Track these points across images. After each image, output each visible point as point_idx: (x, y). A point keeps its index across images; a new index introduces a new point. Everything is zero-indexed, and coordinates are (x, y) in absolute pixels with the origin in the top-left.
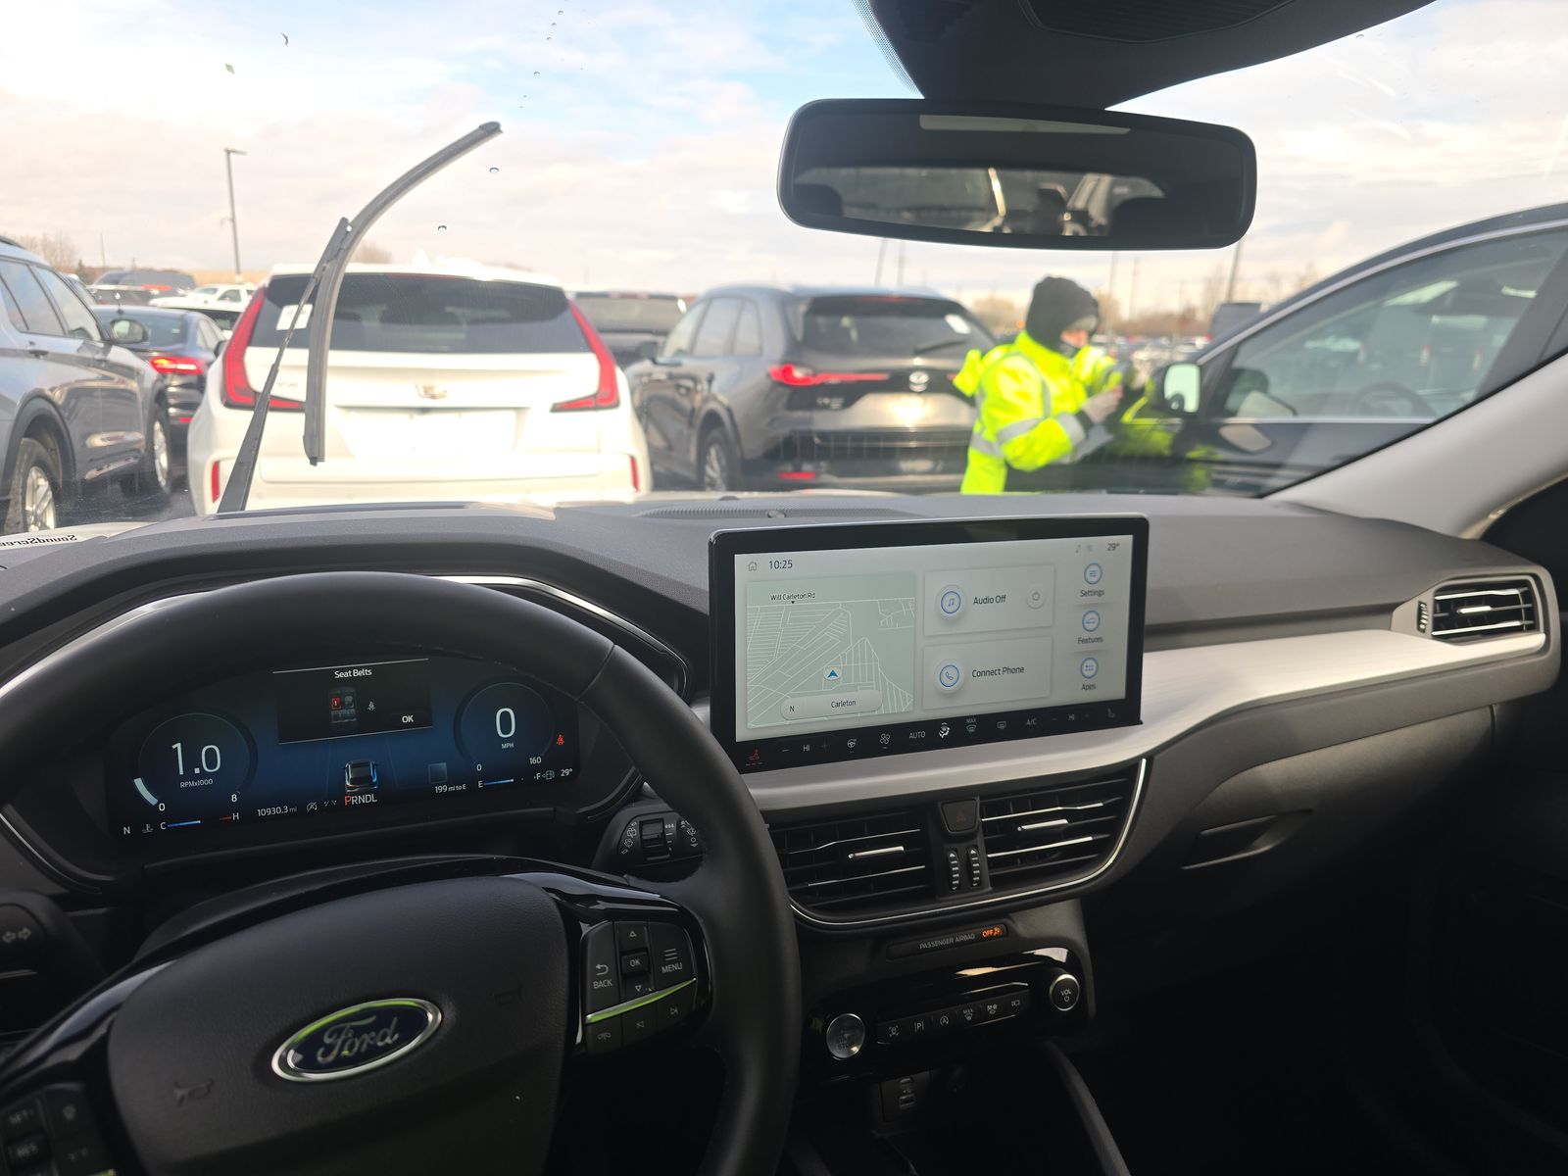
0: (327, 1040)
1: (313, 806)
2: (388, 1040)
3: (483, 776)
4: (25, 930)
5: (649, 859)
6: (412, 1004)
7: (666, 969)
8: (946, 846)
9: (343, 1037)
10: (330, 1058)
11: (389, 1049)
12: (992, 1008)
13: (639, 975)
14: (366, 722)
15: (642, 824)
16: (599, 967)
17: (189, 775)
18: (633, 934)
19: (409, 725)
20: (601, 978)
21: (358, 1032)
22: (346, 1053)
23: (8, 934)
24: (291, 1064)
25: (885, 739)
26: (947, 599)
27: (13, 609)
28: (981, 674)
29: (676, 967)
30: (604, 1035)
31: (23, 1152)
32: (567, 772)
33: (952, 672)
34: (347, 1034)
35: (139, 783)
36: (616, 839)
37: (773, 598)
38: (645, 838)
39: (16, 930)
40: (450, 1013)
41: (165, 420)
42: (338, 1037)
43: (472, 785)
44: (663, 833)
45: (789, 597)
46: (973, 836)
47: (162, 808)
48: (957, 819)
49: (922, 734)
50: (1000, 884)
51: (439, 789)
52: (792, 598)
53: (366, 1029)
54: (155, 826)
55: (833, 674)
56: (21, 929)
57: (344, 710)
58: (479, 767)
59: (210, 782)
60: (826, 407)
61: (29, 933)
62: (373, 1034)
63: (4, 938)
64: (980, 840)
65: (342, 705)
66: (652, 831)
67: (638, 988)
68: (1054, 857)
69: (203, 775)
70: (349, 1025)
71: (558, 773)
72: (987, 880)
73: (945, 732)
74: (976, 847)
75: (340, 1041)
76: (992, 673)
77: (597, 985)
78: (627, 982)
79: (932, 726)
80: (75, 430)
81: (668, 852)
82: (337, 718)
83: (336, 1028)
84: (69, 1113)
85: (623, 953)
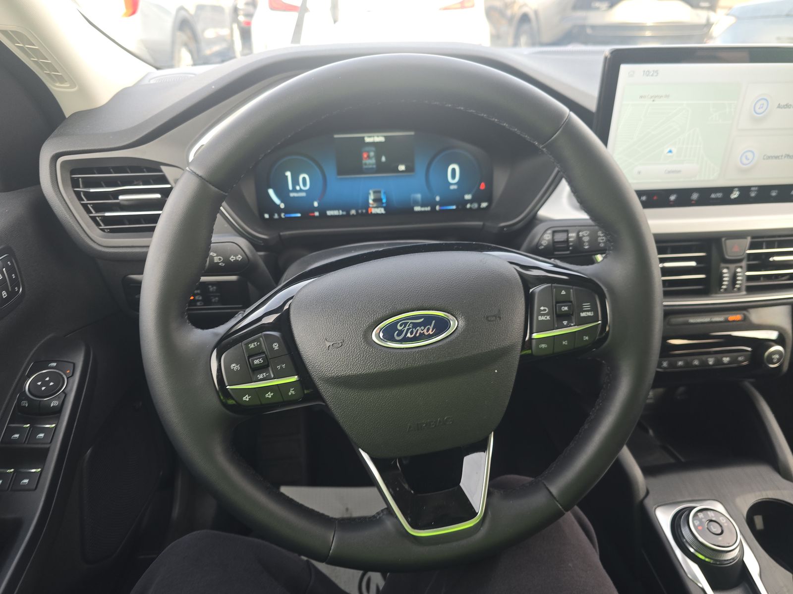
0: (399, 328)
1: (353, 212)
2: (430, 332)
3: (441, 203)
4: (239, 256)
5: (556, 253)
6: (443, 315)
7: (583, 314)
8: (723, 265)
9: (407, 327)
10: (401, 337)
11: (430, 337)
12: (726, 360)
13: (567, 316)
14: (381, 168)
15: (554, 232)
16: (542, 308)
17: (294, 190)
18: (563, 292)
19: (402, 172)
20: (544, 315)
21: (415, 325)
22: (409, 335)
23: (232, 257)
24: (381, 337)
25: (695, 196)
26: (761, 102)
27: (213, 87)
28: (769, 157)
29: (590, 314)
30: (543, 346)
31: (256, 362)
32: (484, 205)
33: (750, 155)
34: (409, 326)
35: (271, 192)
36: (536, 240)
37: (641, 97)
38: (556, 240)
39: (236, 256)
40: (462, 323)
41: (238, 22)
42: (405, 327)
43: (433, 208)
44: (568, 238)
45: (652, 97)
46: (740, 261)
47: (282, 206)
48: (734, 249)
49: (719, 195)
50: (751, 290)
51: (417, 209)
52: (654, 98)
53: (420, 325)
54: (279, 215)
55: (670, 151)
56: (238, 256)
57: (369, 161)
58: (438, 199)
59: (303, 194)
60: (598, 9)
61: (241, 258)
62: (423, 328)
63: (230, 259)
64: (744, 264)
65: (369, 157)
66: (560, 237)
67: (565, 323)
68: (784, 278)
69: (301, 190)
70: (410, 321)
71: (480, 205)
72: (744, 288)
73: (735, 195)
74: (741, 267)
75: (406, 329)
76: (777, 157)
77: (540, 318)
78: (559, 318)
79: (728, 190)
80: (199, 27)
81: (568, 250)
82: (366, 164)
83: (404, 322)
84: (276, 346)
85: (557, 302)
